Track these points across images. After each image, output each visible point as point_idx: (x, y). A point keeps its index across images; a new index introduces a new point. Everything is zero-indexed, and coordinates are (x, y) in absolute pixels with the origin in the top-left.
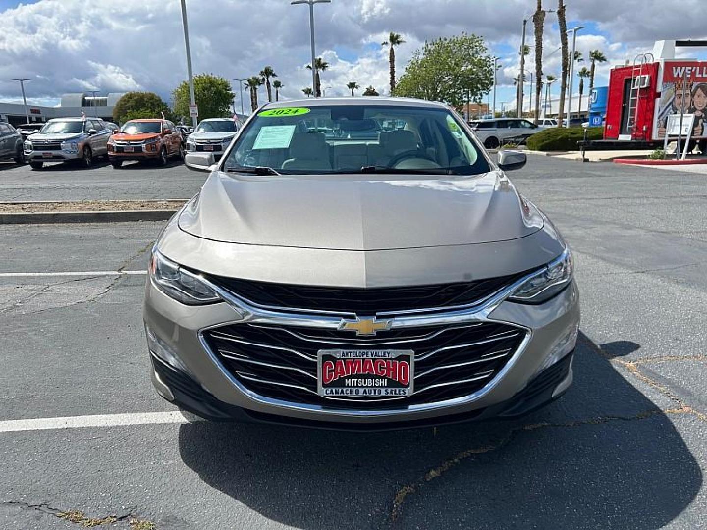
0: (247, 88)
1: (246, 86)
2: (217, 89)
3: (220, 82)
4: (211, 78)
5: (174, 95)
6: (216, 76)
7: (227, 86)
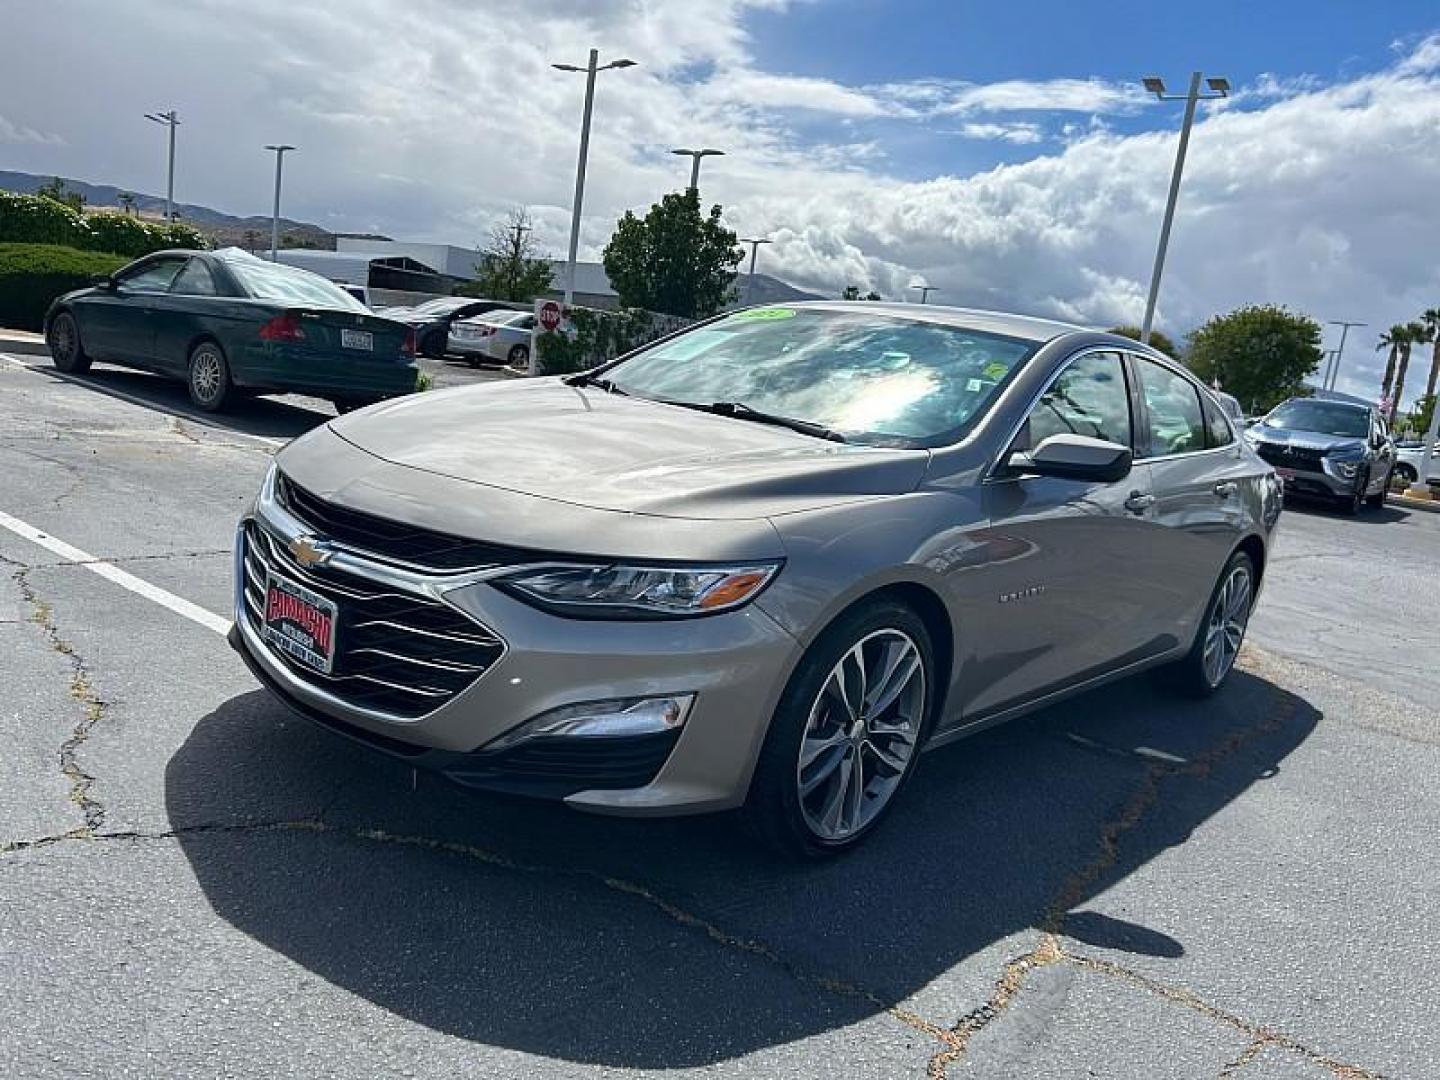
0: (1385, 344)
1: (1384, 340)
2: (1287, 336)
3: (1297, 324)
4: (1280, 314)
5: (1187, 342)
6: (1293, 311)
7: (1313, 334)
